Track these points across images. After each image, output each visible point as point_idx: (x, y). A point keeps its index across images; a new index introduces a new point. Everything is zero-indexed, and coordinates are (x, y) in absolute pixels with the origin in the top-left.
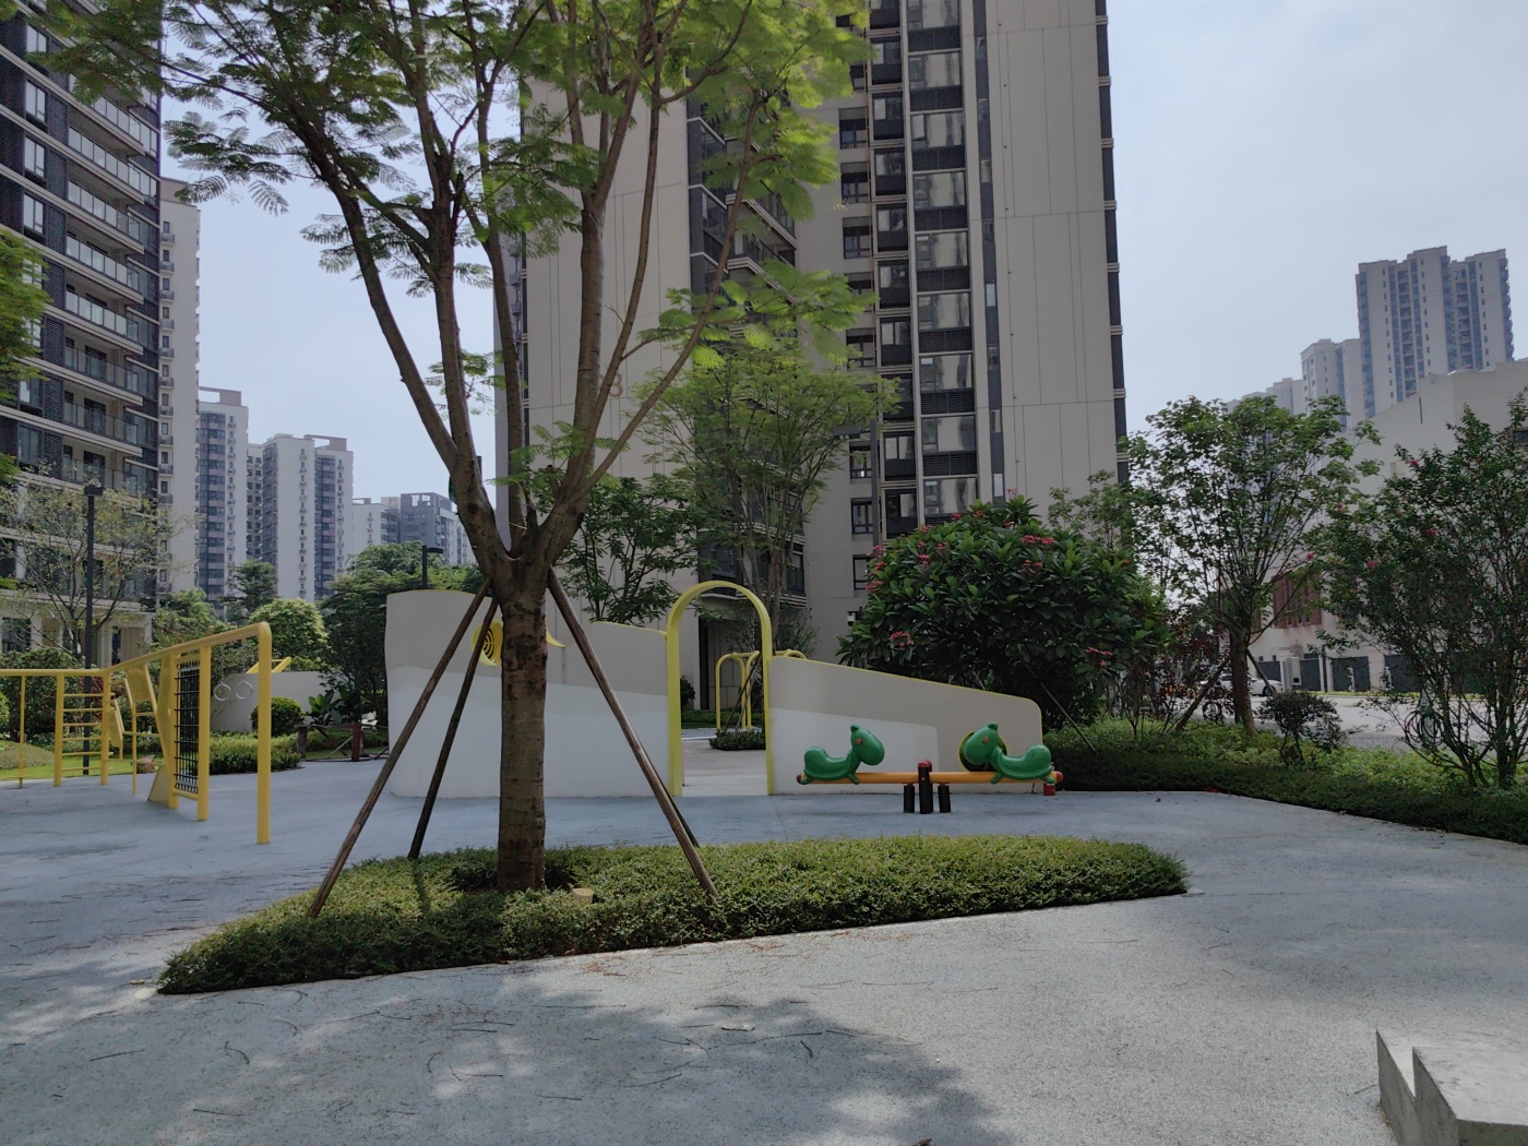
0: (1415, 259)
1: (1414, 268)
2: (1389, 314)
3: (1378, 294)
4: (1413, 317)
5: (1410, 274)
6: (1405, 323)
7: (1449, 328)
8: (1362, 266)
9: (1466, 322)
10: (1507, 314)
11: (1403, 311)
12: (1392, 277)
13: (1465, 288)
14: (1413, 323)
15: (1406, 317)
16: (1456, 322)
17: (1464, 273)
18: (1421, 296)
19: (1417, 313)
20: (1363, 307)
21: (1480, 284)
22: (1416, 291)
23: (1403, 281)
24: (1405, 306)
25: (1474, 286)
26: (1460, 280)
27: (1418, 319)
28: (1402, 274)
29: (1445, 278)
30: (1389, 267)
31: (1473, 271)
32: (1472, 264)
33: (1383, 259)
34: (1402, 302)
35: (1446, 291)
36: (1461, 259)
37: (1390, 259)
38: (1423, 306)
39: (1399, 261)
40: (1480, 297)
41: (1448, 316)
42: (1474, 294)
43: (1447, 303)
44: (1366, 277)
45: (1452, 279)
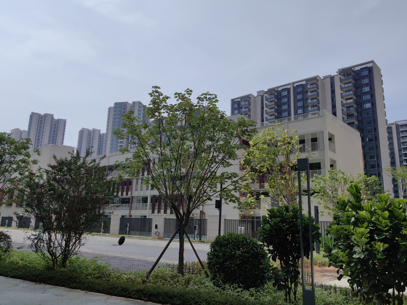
0: (46, 115)
1: (45, 117)
2: (36, 127)
3: (35, 121)
4: (42, 129)
5: (44, 118)
6: (40, 130)
7: (50, 134)
8: (32, 113)
9: (54, 134)
10: (64, 135)
11: (40, 127)
12: (39, 118)
13: (56, 126)
14: (42, 131)
15: (40, 129)
16: (52, 133)
17: (56, 122)
18: (45, 124)
19: (43, 129)
20: (30, 123)
21: (59, 126)
22: (44, 123)
23: (42, 120)
24: (41, 126)
25: (58, 126)
26: (55, 124)
27: (43, 130)
28: (42, 118)
29: (52, 122)
30: (39, 115)
31: (58, 123)
32: (58, 121)
33: (38, 113)
34: (40, 125)
35: (51, 125)
36: (56, 119)
37: (40, 113)
38: (45, 127)
39: (42, 115)
40: (59, 129)
41: (50, 131)
42: (57, 127)
43: (51, 128)
44: (33, 115)
45: (53, 123)
